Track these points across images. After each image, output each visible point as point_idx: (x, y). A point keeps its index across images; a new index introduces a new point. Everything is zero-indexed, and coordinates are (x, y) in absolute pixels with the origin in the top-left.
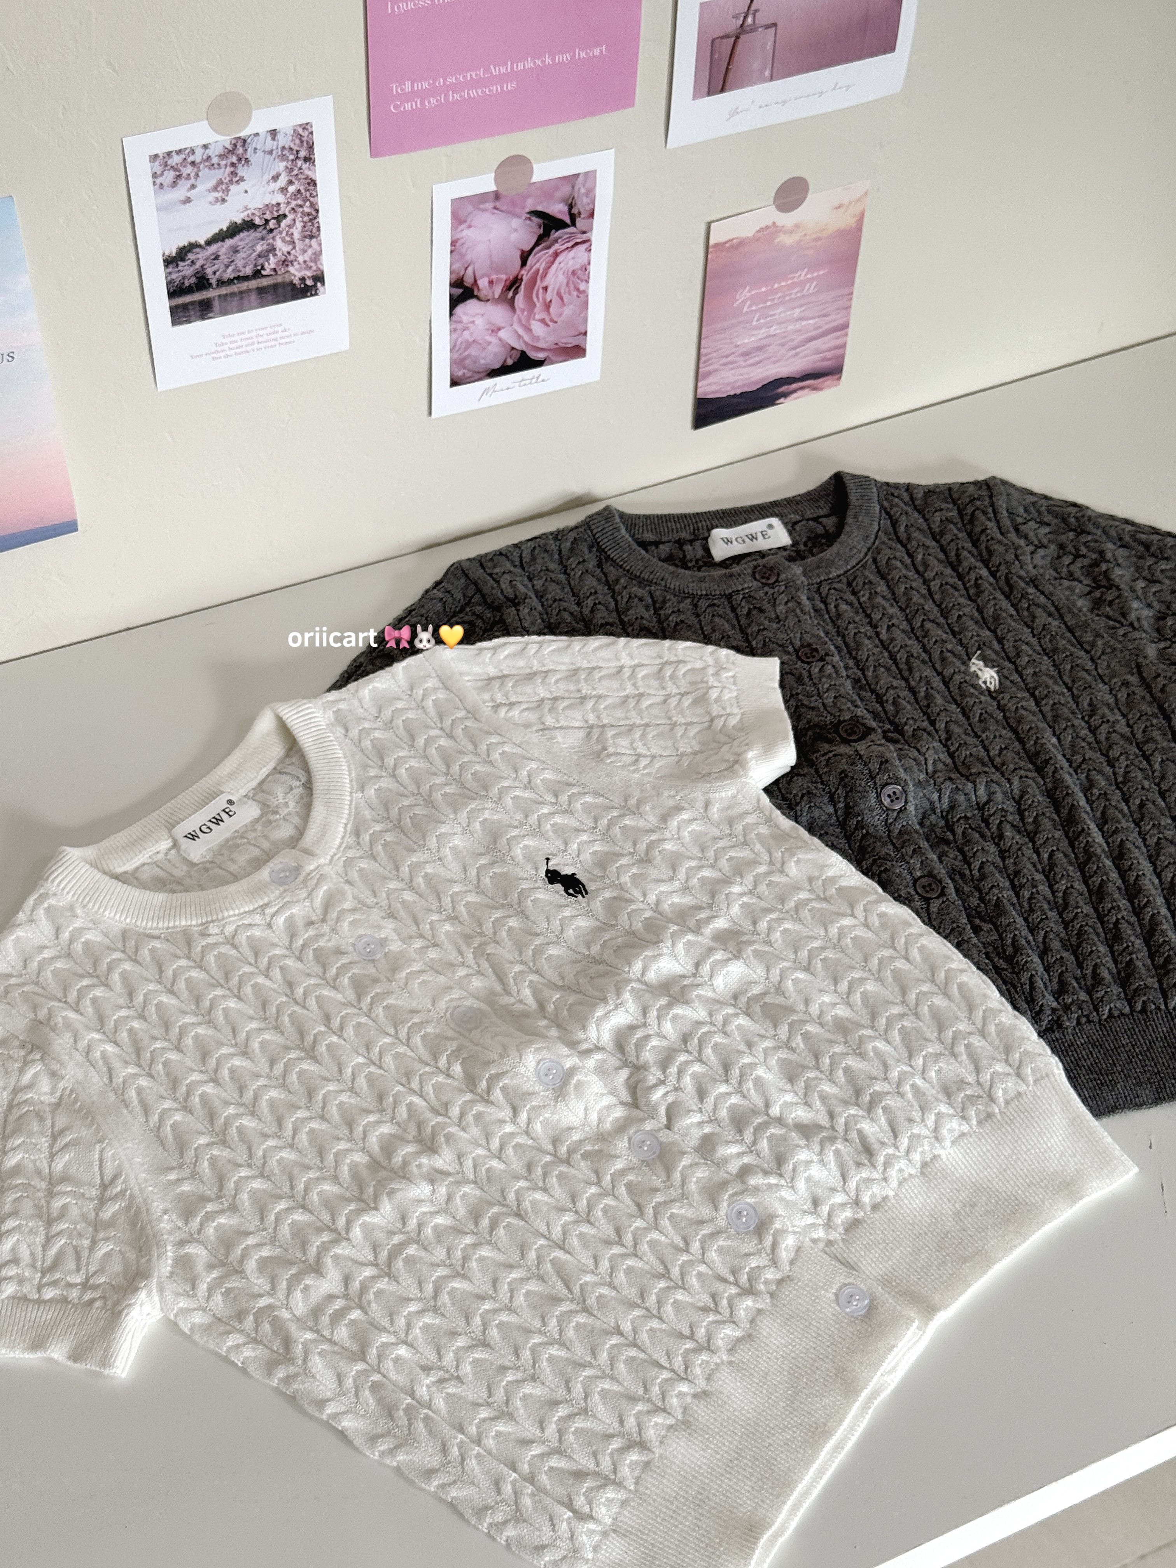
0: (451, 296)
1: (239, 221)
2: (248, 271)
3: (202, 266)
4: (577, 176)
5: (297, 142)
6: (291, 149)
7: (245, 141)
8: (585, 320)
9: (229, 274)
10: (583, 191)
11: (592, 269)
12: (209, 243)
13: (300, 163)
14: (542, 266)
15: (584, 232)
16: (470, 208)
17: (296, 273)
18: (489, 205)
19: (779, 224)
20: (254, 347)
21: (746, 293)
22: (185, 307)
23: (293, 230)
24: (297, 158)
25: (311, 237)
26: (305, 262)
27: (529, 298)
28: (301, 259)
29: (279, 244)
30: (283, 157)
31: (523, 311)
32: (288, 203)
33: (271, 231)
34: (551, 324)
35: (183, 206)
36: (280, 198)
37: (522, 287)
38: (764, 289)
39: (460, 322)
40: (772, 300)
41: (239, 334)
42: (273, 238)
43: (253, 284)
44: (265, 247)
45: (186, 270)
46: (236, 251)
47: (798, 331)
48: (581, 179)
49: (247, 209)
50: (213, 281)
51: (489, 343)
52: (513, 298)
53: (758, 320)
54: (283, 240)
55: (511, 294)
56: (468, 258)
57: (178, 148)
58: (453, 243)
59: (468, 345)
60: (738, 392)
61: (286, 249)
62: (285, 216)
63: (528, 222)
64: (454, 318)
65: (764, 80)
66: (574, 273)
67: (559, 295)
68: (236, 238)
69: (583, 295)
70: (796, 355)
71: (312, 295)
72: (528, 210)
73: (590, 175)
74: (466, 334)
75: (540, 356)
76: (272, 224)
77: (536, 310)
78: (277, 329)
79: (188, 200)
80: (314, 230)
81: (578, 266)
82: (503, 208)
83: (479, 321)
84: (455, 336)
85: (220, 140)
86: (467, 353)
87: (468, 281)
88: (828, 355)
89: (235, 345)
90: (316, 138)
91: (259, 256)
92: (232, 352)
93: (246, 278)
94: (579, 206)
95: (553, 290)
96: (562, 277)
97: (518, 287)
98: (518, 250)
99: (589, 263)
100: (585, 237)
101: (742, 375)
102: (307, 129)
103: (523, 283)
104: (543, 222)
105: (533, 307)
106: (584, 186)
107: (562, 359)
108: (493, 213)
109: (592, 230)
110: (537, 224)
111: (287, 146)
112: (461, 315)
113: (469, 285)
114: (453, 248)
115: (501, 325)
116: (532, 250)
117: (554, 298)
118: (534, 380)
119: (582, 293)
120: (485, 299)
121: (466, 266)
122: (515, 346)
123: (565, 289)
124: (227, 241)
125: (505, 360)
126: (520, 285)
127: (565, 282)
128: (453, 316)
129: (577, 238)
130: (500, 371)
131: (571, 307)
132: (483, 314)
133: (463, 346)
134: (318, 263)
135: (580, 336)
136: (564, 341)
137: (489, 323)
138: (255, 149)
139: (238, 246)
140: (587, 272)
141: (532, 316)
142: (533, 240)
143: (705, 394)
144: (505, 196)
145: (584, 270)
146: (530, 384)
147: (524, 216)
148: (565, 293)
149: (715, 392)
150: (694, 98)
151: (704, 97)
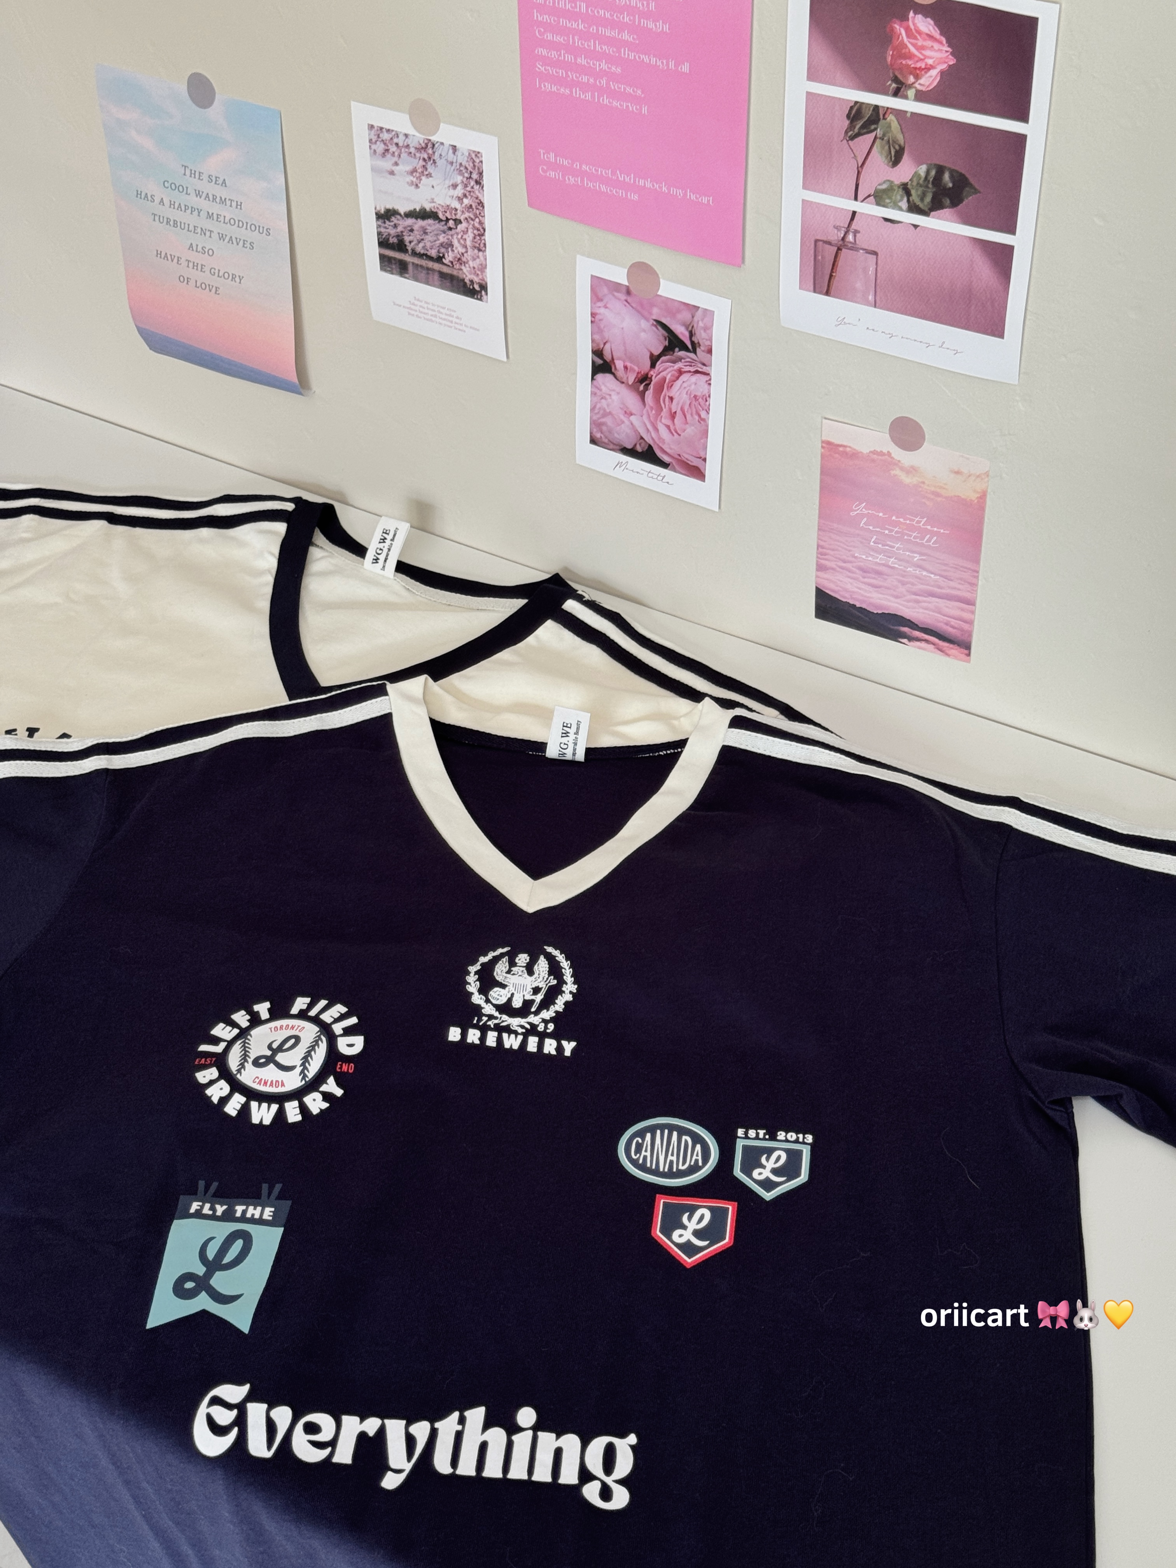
1: (428, 209)
2: (433, 253)
3: (402, 232)
4: (696, 308)
5: (471, 165)
6: (466, 168)
7: (434, 145)
8: (705, 448)
9: (419, 249)
11: (712, 401)
12: (410, 214)
13: (472, 183)
14: (668, 377)
15: (704, 365)
16: (605, 290)
17: (467, 274)
18: (623, 297)
19: (893, 455)
20: (437, 320)
21: (862, 508)
23: (466, 237)
24: (471, 177)
25: (480, 250)
26: (474, 268)
27: (657, 399)
28: (471, 263)
29: (455, 242)
30: (460, 173)
32: (463, 212)
33: (450, 229)
34: (675, 434)
35: (389, 176)
36: (456, 204)
37: (652, 386)
38: (881, 514)
39: (600, 390)
40: (891, 531)
41: (426, 303)
42: (452, 236)
44: (446, 240)
45: (390, 230)
46: (425, 231)
47: (917, 577)
48: (699, 314)
49: (433, 201)
50: (409, 248)
51: (623, 422)
52: (644, 391)
53: (874, 542)
54: (459, 241)
55: (642, 388)
56: (606, 335)
57: (388, 127)
58: (593, 315)
59: (606, 414)
60: (857, 605)
61: (460, 249)
62: (460, 222)
63: (654, 328)
64: (594, 382)
65: (867, 303)
66: (695, 397)
67: (682, 409)
68: (426, 222)
72: (654, 318)
73: (708, 313)
74: (604, 403)
75: (666, 459)
76: (451, 223)
77: (662, 414)
78: (453, 313)
79: (392, 173)
80: (482, 245)
81: (699, 394)
82: (634, 305)
83: (615, 397)
84: (595, 399)
85: (417, 137)
86: (603, 420)
87: (608, 357)
88: (953, 622)
89: (421, 309)
90: (485, 168)
91: (442, 245)
92: (422, 315)
93: (430, 258)
94: (698, 338)
95: (678, 404)
96: (685, 396)
97: (648, 385)
98: (648, 349)
99: (709, 396)
100: (704, 369)
101: (860, 589)
102: (478, 157)
103: (652, 383)
104: (668, 337)
105: (660, 409)
106: (702, 320)
107: (683, 472)
108: (625, 306)
109: (711, 365)
110: (663, 335)
111: (463, 164)
112: (601, 383)
113: (608, 361)
114: (593, 319)
115: (634, 411)
116: (660, 356)
117: (679, 413)
118: (660, 478)
119: (703, 421)
120: (620, 379)
121: (605, 341)
122: (644, 437)
123: (688, 409)
124: (419, 220)
125: (635, 445)
126: (650, 384)
127: (688, 402)
128: (594, 381)
129: (698, 367)
130: (631, 452)
131: (693, 428)
132: (618, 393)
133: (601, 412)
134: (484, 274)
135: (700, 460)
136: (686, 456)
137: (624, 404)
138: (441, 155)
139: (426, 229)
140: (707, 403)
141: (660, 417)
142: (661, 349)
143: (827, 589)
144: (635, 295)
145: (705, 400)
146: (657, 479)
147: (652, 321)
148: (687, 411)
149: (834, 591)
150: (800, 288)
151: (809, 291)
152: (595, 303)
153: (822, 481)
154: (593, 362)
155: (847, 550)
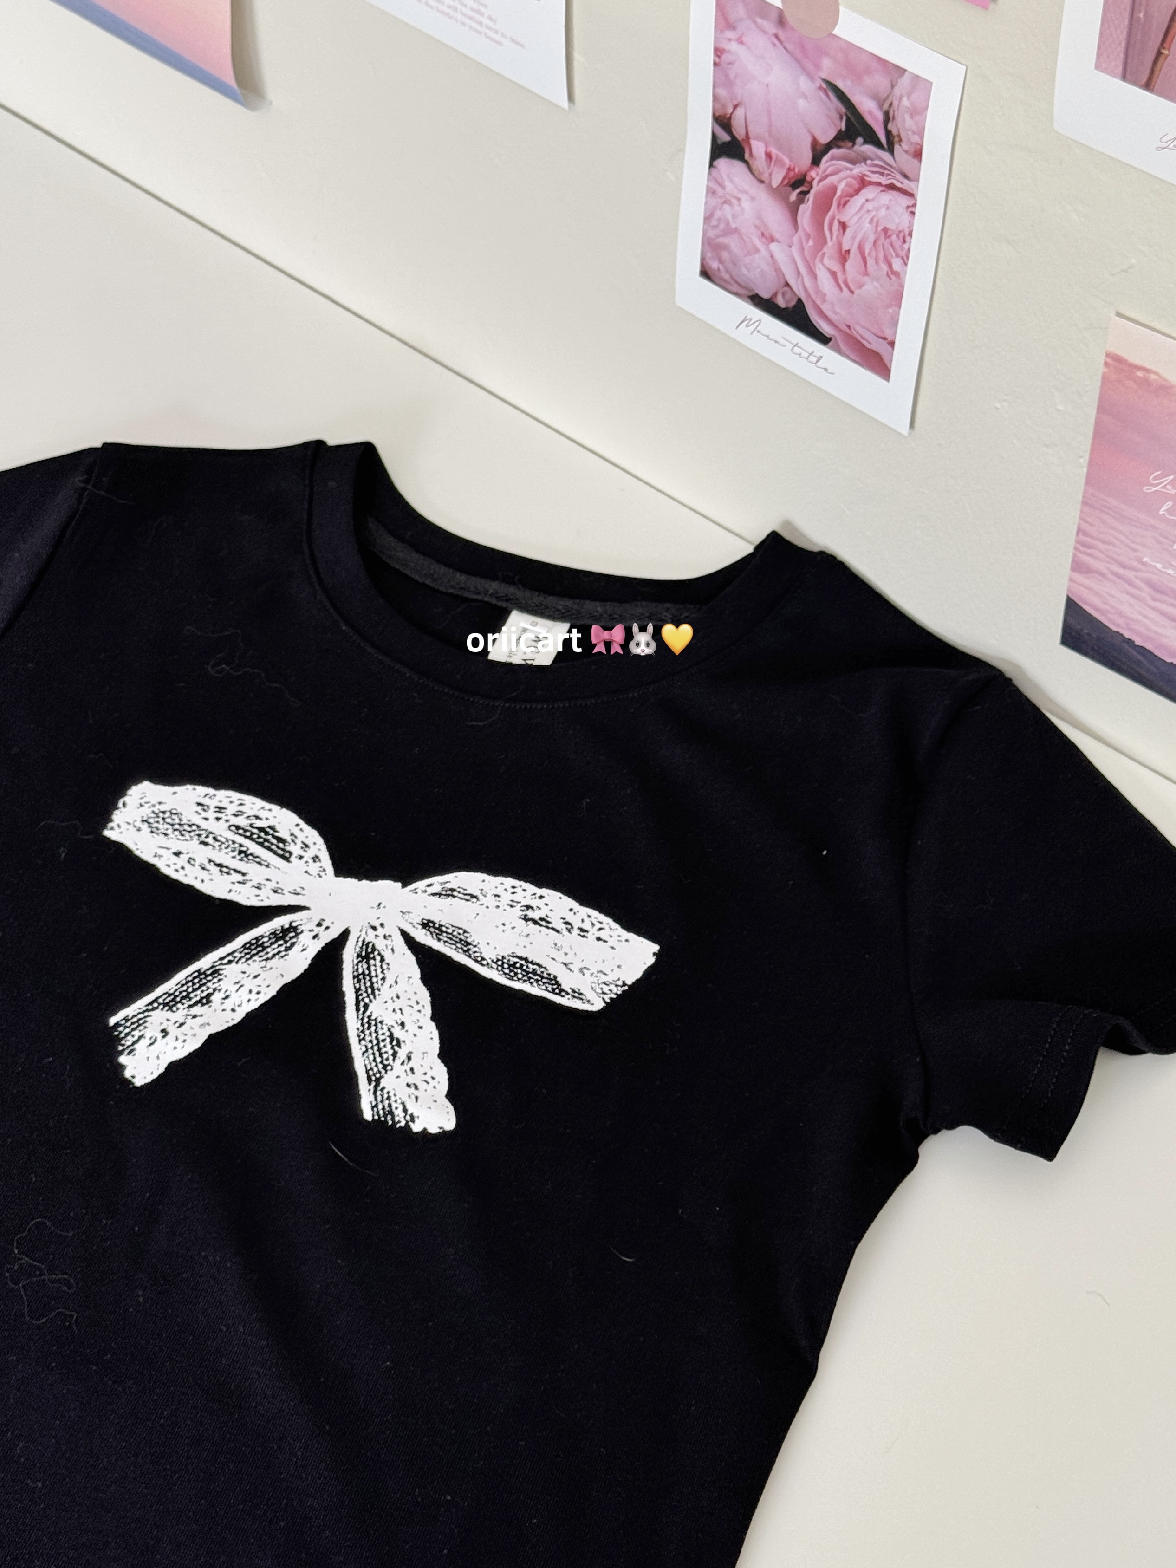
4: (900, 71)
8: (895, 323)
11: (915, 244)
14: (841, 186)
15: (906, 176)
16: (741, 10)
18: (771, 27)
21: (1165, 483)
27: (818, 221)
37: (811, 196)
39: (723, 187)
48: (905, 81)
51: (757, 251)
52: (797, 205)
55: (793, 196)
56: (738, 92)
58: (718, 52)
59: (730, 231)
63: (822, 94)
64: (714, 172)
66: (885, 230)
67: (861, 248)
69: (896, 279)
72: (824, 75)
73: (922, 85)
74: (727, 211)
75: (825, 328)
77: (825, 249)
78: (481, 8)
81: (892, 226)
82: (789, 47)
83: (746, 204)
84: (713, 202)
86: (725, 240)
87: (739, 131)
94: (899, 126)
95: (854, 238)
96: (868, 225)
97: (805, 193)
98: (809, 131)
99: (910, 234)
100: (906, 185)
101: (1145, 617)
103: (812, 192)
104: (846, 115)
105: (821, 241)
106: (909, 95)
107: (854, 358)
108: (774, 45)
109: (918, 180)
110: (837, 110)
112: (725, 177)
113: (739, 138)
114: (717, 60)
115: (777, 235)
116: (828, 147)
117: (854, 252)
118: (813, 359)
119: (895, 275)
120: (756, 174)
121: (735, 103)
122: (792, 283)
123: (871, 249)
125: (775, 295)
126: (808, 192)
127: (872, 238)
128: (712, 169)
129: (894, 178)
130: (768, 305)
131: (876, 284)
132: (753, 199)
133: (722, 226)
135: (885, 342)
136: (860, 331)
137: (760, 218)
140: (906, 246)
141: (820, 254)
143: (1086, 603)
144: (793, 29)
145: (902, 240)
146: (807, 358)
147: (819, 82)
148: (869, 254)
149: (1097, 610)
150: (1097, 67)
151: (1114, 76)
152: (722, 32)
153: (1098, 423)
154: (714, 137)
155: (1129, 547)
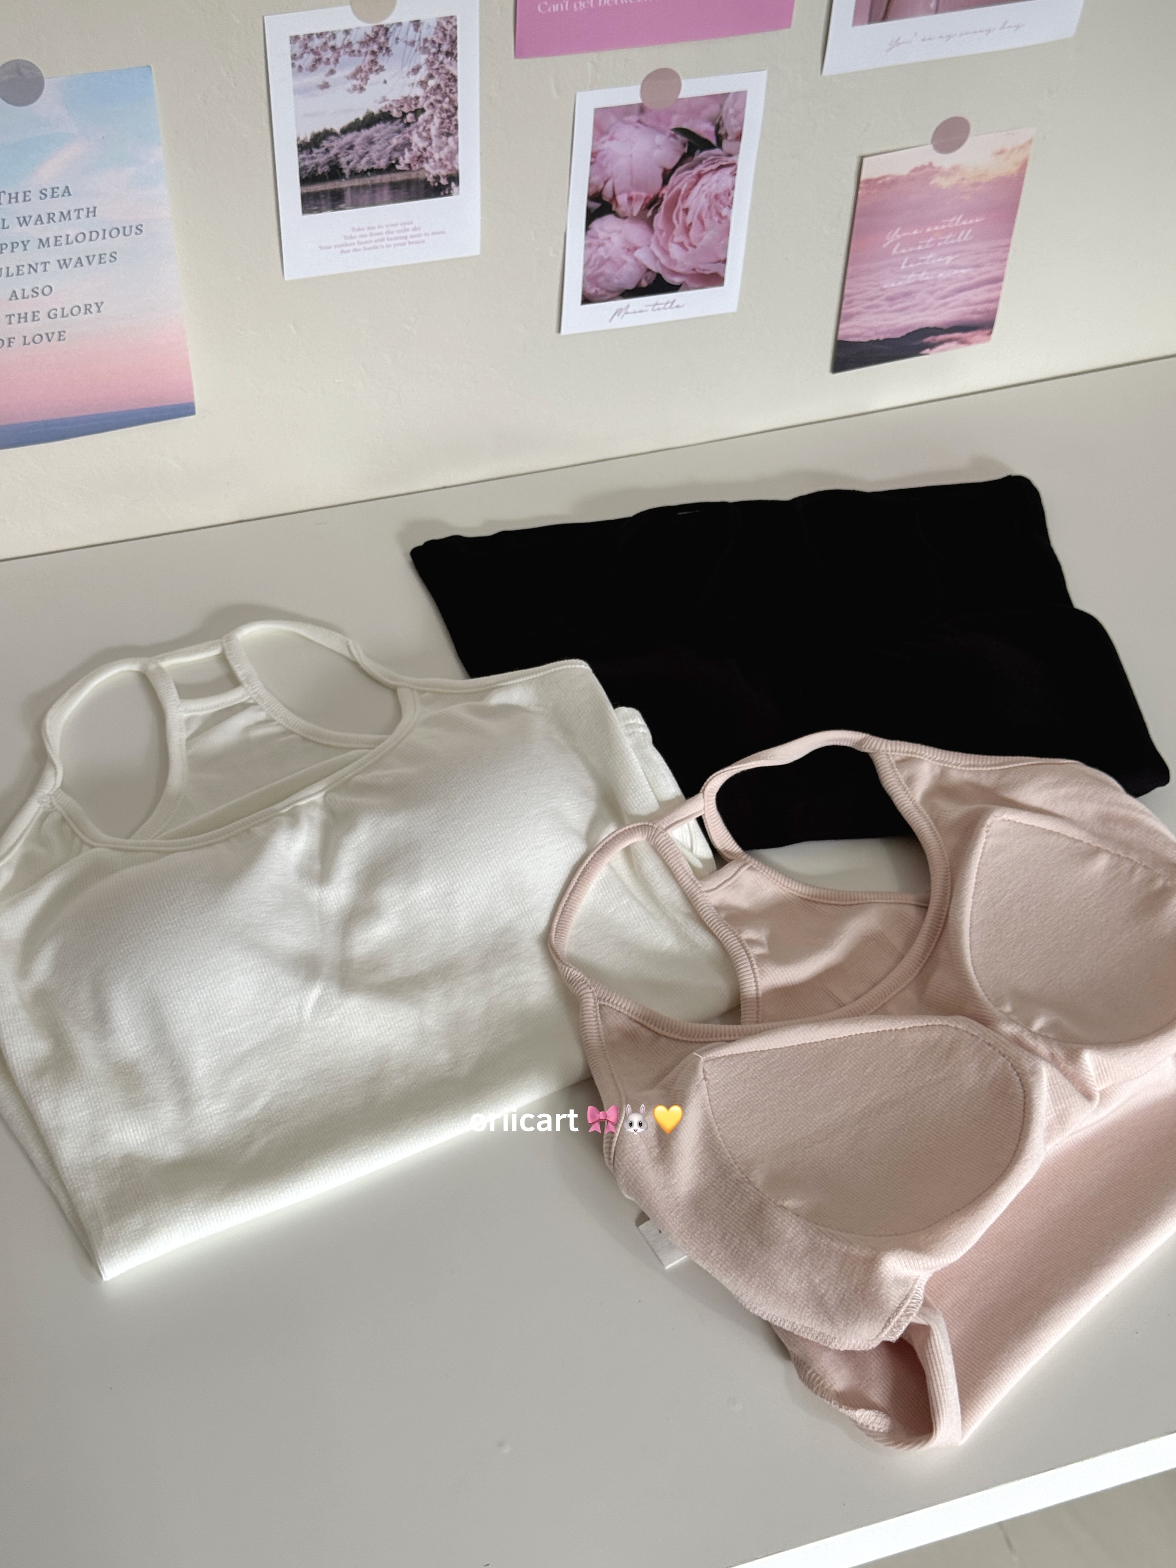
0: (588, 210)
1: (376, 111)
2: (382, 164)
3: (336, 155)
4: (726, 95)
5: (441, 35)
6: (433, 42)
7: (387, 30)
8: (725, 247)
9: (363, 166)
10: (731, 111)
11: (736, 194)
12: (344, 131)
13: (441, 57)
14: (684, 187)
15: (730, 155)
16: (613, 119)
17: (430, 170)
18: (633, 118)
19: (936, 164)
20: (384, 244)
21: (896, 235)
22: (316, 196)
23: (428, 126)
24: (439, 51)
25: (448, 135)
26: (440, 160)
27: (668, 219)
28: (436, 156)
29: (415, 138)
30: (425, 50)
31: (661, 231)
32: (427, 97)
33: (408, 124)
34: (690, 249)
35: (320, 92)
36: (419, 92)
37: (662, 207)
38: (915, 232)
39: (597, 237)
40: (924, 244)
41: (369, 228)
42: (410, 133)
43: (386, 178)
44: (401, 141)
45: (320, 158)
46: (371, 142)
47: (948, 280)
48: (730, 99)
49: (384, 99)
50: (347, 172)
51: (624, 262)
52: (652, 217)
53: (907, 264)
54: (420, 135)
55: (650, 213)
56: (608, 171)
57: (319, 31)
58: (594, 155)
59: (603, 262)
60: (882, 338)
61: (422, 144)
62: (423, 110)
63: (672, 139)
64: (589, 232)
65: (928, 12)
66: (717, 197)
67: (699, 217)
68: (372, 129)
69: (725, 221)
70: (945, 305)
71: (445, 195)
72: (673, 126)
73: (740, 96)
74: (601, 251)
75: (677, 280)
76: (409, 118)
77: (675, 232)
78: (407, 227)
79: (325, 86)
80: (452, 128)
81: (721, 190)
82: (648, 123)
83: (615, 238)
84: (589, 251)
85: (362, 27)
86: (600, 270)
87: (607, 195)
88: (980, 308)
89: (363, 240)
90: (459, 32)
91: (395, 149)
92: (361, 247)
93: (379, 171)
94: (726, 127)
95: (694, 213)
96: (704, 200)
97: (658, 206)
98: (660, 167)
99: (733, 188)
100: (730, 160)
101: (886, 320)
102: (451, 23)
103: (664, 203)
104: (688, 141)
105: (672, 228)
106: (732, 106)
107: (698, 286)
108: (637, 127)
109: (738, 153)
110: (682, 142)
111: (429, 39)
112: (598, 230)
113: (607, 200)
115: (638, 244)
116: (675, 168)
117: (695, 222)
118: (669, 305)
119: (724, 219)
120: (623, 216)
121: (606, 179)
122: (651, 268)
123: (706, 213)
124: (362, 131)
126: (660, 204)
127: (707, 206)
129: (723, 161)
130: (634, 292)
131: (711, 232)
132: (620, 232)
133: (598, 262)
134: (454, 162)
135: (720, 263)
136: (702, 268)
137: (625, 241)
138: (397, 39)
139: (373, 137)
140: (731, 197)
141: (671, 238)
142: (677, 158)
143: (848, 336)
144: (651, 110)
145: (727, 194)
146: (664, 308)
147: (669, 132)
148: (706, 217)
149: (857, 336)
150: (853, 25)
151: (863, 24)
152: (597, 140)
